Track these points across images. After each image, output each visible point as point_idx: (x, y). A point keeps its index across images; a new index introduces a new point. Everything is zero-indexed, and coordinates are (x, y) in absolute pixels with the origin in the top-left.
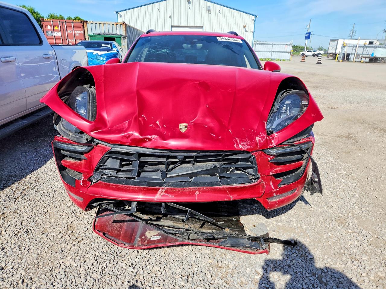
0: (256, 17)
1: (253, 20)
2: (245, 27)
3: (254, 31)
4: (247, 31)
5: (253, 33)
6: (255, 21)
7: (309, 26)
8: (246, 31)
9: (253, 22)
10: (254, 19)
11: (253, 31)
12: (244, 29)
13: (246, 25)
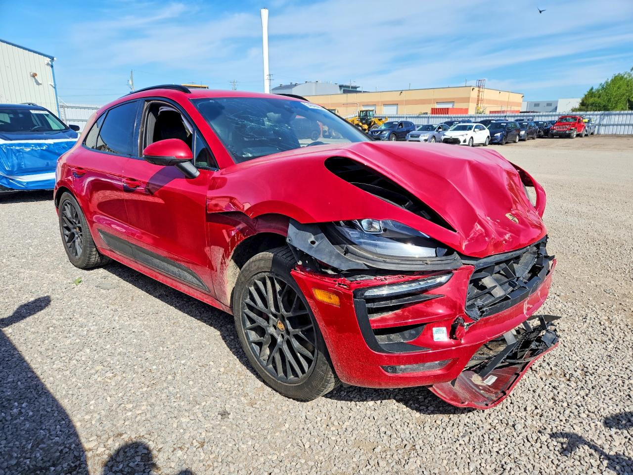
0: (53, 59)
1: (48, 64)
2: (34, 75)
3: (55, 85)
4: (41, 84)
5: (55, 88)
6: (52, 66)
7: (132, 81)
8: (38, 84)
9: (49, 68)
10: (50, 63)
11: (53, 84)
12: (34, 80)
13: (35, 72)
